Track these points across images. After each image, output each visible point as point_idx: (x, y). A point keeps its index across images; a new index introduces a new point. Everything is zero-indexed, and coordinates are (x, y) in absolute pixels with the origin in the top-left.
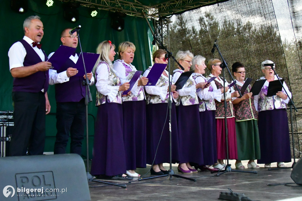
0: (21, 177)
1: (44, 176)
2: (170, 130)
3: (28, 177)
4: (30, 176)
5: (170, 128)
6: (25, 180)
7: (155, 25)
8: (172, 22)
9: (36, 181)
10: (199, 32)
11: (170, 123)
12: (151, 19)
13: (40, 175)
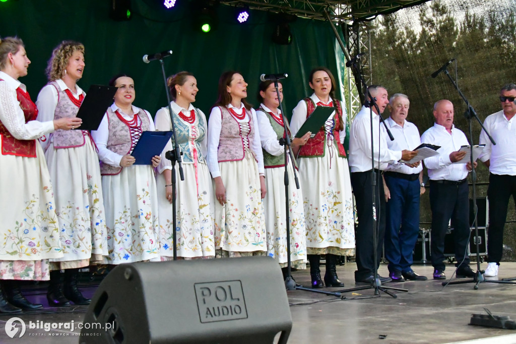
0: (201, 288)
1: (230, 287)
2: (375, 218)
3: (210, 288)
4: (212, 287)
5: (375, 214)
6: (206, 292)
9: (221, 294)
10: (419, 35)
11: (374, 208)
12: (340, 23)
13: (225, 286)
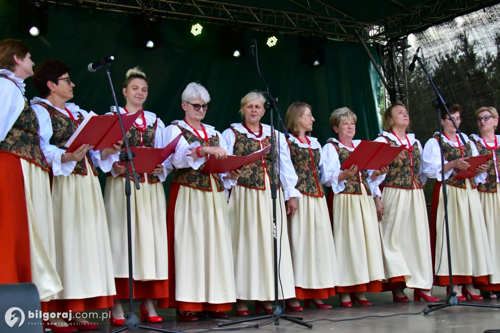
7: (380, 53)
8: (410, 46)
12: (374, 43)
